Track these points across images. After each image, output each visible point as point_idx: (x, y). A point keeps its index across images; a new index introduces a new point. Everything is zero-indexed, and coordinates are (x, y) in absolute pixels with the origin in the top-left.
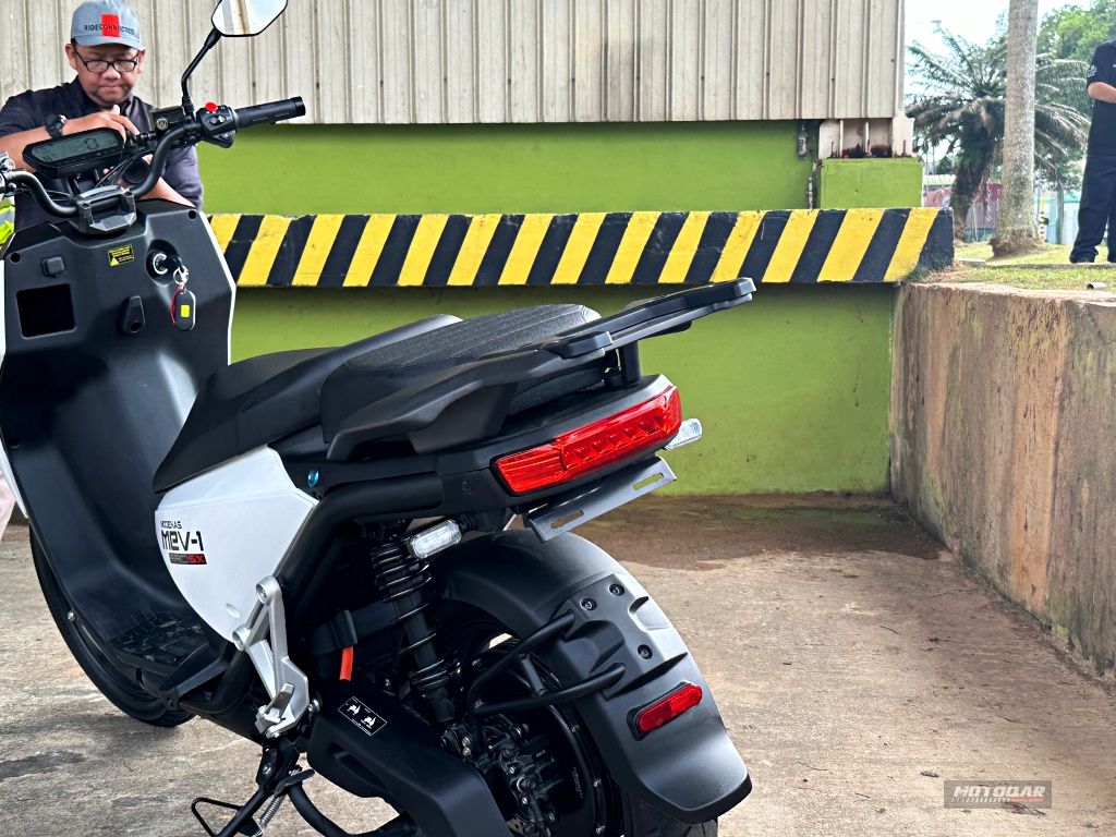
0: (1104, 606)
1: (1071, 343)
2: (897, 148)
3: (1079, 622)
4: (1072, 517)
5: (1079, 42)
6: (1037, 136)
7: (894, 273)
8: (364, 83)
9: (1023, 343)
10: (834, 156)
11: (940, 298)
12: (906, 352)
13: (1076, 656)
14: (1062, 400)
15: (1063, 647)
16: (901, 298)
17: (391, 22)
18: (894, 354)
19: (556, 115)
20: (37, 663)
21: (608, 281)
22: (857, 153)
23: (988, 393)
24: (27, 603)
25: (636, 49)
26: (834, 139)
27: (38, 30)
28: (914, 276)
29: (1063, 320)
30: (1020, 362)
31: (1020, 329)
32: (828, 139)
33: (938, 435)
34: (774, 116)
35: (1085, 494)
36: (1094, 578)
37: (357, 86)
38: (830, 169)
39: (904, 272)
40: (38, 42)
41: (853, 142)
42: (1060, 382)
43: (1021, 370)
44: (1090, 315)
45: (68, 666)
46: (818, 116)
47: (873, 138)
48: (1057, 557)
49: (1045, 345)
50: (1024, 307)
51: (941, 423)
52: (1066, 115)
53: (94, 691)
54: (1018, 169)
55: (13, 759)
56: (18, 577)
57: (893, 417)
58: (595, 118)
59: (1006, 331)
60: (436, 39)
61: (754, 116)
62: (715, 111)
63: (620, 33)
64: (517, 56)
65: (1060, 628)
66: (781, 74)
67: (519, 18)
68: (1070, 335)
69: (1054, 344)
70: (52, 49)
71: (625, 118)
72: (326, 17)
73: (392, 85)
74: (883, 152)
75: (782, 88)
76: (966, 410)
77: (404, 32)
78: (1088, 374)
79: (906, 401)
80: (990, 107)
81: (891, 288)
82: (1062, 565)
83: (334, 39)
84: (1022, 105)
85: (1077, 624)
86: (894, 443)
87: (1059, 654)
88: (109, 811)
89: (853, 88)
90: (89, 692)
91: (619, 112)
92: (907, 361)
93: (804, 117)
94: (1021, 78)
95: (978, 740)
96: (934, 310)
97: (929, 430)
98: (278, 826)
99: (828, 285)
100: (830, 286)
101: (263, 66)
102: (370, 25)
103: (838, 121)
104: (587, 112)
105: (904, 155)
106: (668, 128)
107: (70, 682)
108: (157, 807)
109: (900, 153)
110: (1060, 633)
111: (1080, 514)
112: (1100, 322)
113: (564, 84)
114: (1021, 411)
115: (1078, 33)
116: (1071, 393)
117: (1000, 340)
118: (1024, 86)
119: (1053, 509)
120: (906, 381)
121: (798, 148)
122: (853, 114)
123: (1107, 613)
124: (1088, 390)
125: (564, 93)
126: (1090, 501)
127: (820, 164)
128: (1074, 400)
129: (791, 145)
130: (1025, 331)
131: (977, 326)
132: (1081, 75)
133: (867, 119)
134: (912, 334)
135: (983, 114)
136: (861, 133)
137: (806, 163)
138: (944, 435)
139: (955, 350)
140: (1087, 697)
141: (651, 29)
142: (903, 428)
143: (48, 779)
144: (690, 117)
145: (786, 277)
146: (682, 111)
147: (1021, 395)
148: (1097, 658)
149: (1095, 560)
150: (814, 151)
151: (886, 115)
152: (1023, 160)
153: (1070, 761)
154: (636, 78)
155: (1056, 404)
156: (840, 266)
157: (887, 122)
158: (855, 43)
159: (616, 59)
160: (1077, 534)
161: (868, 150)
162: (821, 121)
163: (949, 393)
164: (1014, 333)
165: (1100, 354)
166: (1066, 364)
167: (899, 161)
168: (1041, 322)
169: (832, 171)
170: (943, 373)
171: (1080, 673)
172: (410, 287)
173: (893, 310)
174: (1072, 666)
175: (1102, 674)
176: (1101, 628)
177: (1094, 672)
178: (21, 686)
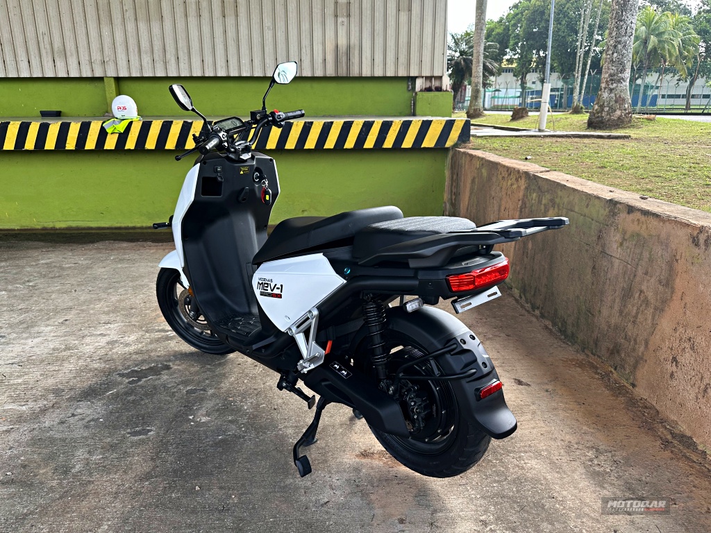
0: (536, 288)
1: (526, 188)
2: (444, 88)
3: (525, 290)
4: (524, 252)
5: (493, 33)
6: (483, 74)
7: (449, 144)
8: (245, 60)
9: (505, 183)
10: (421, 91)
11: (468, 158)
12: (452, 174)
13: (523, 301)
14: (521, 208)
15: (517, 296)
16: (451, 154)
17: (255, 36)
18: (447, 173)
19: (319, 73)
20: (146, 315)
21: (345, 147)
22: (429, 90)
23: (488, 198)
24: (137, 283)
25: (349, 47)
26: (421, 84)
27: (118, 39)
28: (456, 145)
29: (523, 178)
30: (503, 190)
31: (503, 177)
32: (419, 84)
33: (465, 208)
34: (400, 75)
35: (530, 245)
36: (532, 276)
37: (243, 61)
38: (420, 95)
39: (452, 144)
40: (118, 44)
41: (428, 85)
42: (521, 202)
43: (504, 193)
44: (535, 179)
45: (158, 316)
46: (416, 75)
47: (435, 83)
48: (516, 265)
49: (515, 186)
50: (506, 169)
51: (467, 203)
52: (490, 63)
53: (170, 331)
54: (477, 86)
55: (144, 368)
56: (132, 269)
57: (446, 196)
58: (334, 75)
59: (497, 177)
60: (272, 43)
61: (392, 75)
62: (378, 73)
63: (342, 42)
64: (304, 50)
65: (516, 290)
66: (402, 59)
67: (304, 35)
68: (526, 185)
69: (519, 187)
70: (124, 47)
71: (345, 75)
72: (230, 33)
73: (256, 61)
74: (439, 89)
75: (403, 64)
76: (478, 201)
77: (260, 40)
78: (533, 202)
79: (452, 191)
80: (464, 60)
81: (448, 149)
82: (518, 268)
83: (233, 42)
84: (479, 62)
85: (524, 290)
86: (446, 206)
87: (517, 300)
88: (185, 397)
89: (429, 64)
90: (168, 331)
91: (343, 73)
92: (452, 177)
93: (411, 75)
94: (478, 52)
95: (498, 346)
96: (465, 161)
97: (462, 205)
98: (251, 403)
99: (425, 148)
100: (426, 149)
101: (206, 53)
102: (247, 37)
103: (423, 77)
104: (330, 72)
105: (446, 91)
106: (360, 79)
107: (159, 325)
108: (203, 394)
109: (445, 89)
110: (516, 292)
111: (527, 253)
112: (539, 183)
113: (322, 61)
114: (503, 208)
115: (492, 30)
116: (525, 207)
117: (494, 179)
118: (479, 55)
119: (515, 247)
120: (452, 185)
121: (408, 87)
122: (428, 74)
123: (537, 291)
124: (533, 207)
125: (322, 65)
126: (532, 249)
127: (416, 93)
128: (527, 210)
129: (405, 86)
130: (506, 179)
131: (484, 172)
132: (496, 49)
133: (433, 77)
134: (455, 169)
135: (462, 62)
136: (431, 81)
137: (410, 93)
138: (468, 208)
139: (474, 178)
140: (531, 322)
141: (354, 40)
142: (450, 201)
143: (159, 379)
144: (369, 75)
145: (410, 146)
146: (366, 72)
147: (503, 203)
148: (532, 304)
149: (533, 270)
150: (414, 88)
151: (440, 75)
152: (478, 83)
153: (533, 356)
154: (349, 59)
155: (519, 209)
156: (429, 142)
157: (440, 78)
158: (429, 47)
159: (341, 52)
160: (525, 259)
161: (433, 88)
162: (417, 77)
163: (471, 194)
164: (501, 179)
165: (539, 196)
166: (524, 196)
167: (444, 93)
168: (513, 177)
169: (421, 97)
170: (468, 186)
171: (526, 310)
172: (270, 150)
173: (447, 157)
174: (522, 306)
175: (534, 311)
176: (534, 294)
177: (531, 310)
178: (141, 328)
